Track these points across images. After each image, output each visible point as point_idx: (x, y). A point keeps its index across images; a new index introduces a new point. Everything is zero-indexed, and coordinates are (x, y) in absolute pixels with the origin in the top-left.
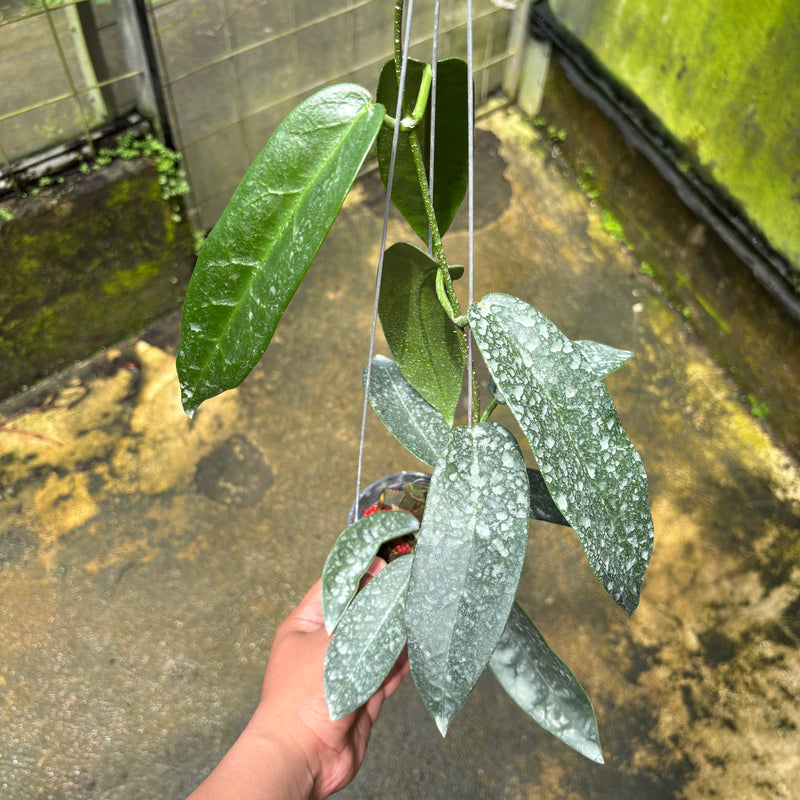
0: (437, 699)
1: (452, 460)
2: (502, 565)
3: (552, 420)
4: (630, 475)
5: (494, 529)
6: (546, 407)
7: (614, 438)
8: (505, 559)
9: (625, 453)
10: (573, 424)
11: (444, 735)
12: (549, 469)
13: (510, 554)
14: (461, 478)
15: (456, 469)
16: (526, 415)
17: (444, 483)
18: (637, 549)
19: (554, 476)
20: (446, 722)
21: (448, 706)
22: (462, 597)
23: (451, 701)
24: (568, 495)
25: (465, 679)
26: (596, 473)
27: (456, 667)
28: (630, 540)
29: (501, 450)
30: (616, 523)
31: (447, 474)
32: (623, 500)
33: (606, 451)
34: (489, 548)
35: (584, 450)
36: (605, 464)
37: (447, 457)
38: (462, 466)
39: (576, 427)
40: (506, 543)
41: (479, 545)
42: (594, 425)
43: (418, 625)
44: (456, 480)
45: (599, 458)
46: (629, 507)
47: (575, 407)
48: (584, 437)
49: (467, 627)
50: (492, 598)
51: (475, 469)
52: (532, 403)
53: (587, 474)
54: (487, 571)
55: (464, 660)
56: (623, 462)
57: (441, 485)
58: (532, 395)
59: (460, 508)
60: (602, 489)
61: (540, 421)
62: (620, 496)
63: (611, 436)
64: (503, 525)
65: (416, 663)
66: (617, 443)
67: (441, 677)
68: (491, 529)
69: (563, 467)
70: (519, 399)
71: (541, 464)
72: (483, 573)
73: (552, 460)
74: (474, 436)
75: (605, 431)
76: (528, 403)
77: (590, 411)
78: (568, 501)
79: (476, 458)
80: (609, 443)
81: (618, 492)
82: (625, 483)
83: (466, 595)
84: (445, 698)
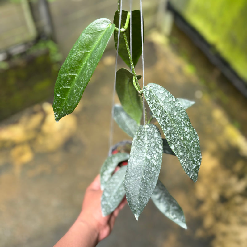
0: (135, 209)
1: (139, 135)
2: (155, 167)
3: (169, 122)
4: (194, 139)
5: (152, 156)
6: (167, 118)
7: (189, 127)
8: (155, 165)
9: (192, 132)
10: (176, 123)
11: (137, 220)
12: (168, 137)
13: (157, 164)
14: (142, 141)
15: (140, 138)
16: (161, 120)
17: (136, 143)
18: (197, 162)
19: (170, 139)
20: (138, 216)
21: (138, 211)
22: (142, 177)
23: (139, 209)
24: (175, 145)
25: (144, 203)
26: (183, 138)
27: (141, 199)
28: (194, 159)
29: (154, 132)
30: (190, 153)
31: (137, 140)
32: (192, 147)
33: (186, 131)
34: (150, 162)
35: (179, 131)
36: (186, 136)
37: (137, 134)
38: (142, 137)
39: (177, 124)
40: (156, 160)
41: (147, 161)
42: (182, 123)
43: (129, 186)
44: (140, 142)
45: (184, 134)
46: (194, 149)
47: (176, 118)
48: (179, 127)
49: (144, 186)
50: (151, 177)
51: (146, 138)
52: (163, 117)
53: (180, 138)
55: (143, 197)
56: (192, 135)
58: (163, 114)
59: (141, 150)
60: (185, 143)
61: (166, 122)
62: (191, 145)
63: (188, 127)
64: (155, 155)
65: (128, 198)
66: (190, 129)
67: (136, 202)
68: (151, 156)
69: (173, 136)
70: (159, 116)
71: (166, 136)
72: (149, 170)
73: (169, 134)
74: (146, 128)
75: (186, 125)
76: (162, 117)
77: (181, 119)
78: (175, 147)
79: (146, 135)
80: (187, 129)
81: (190, 144)
82: (192, 141)
83: (143, 177)
84: (138, 208)
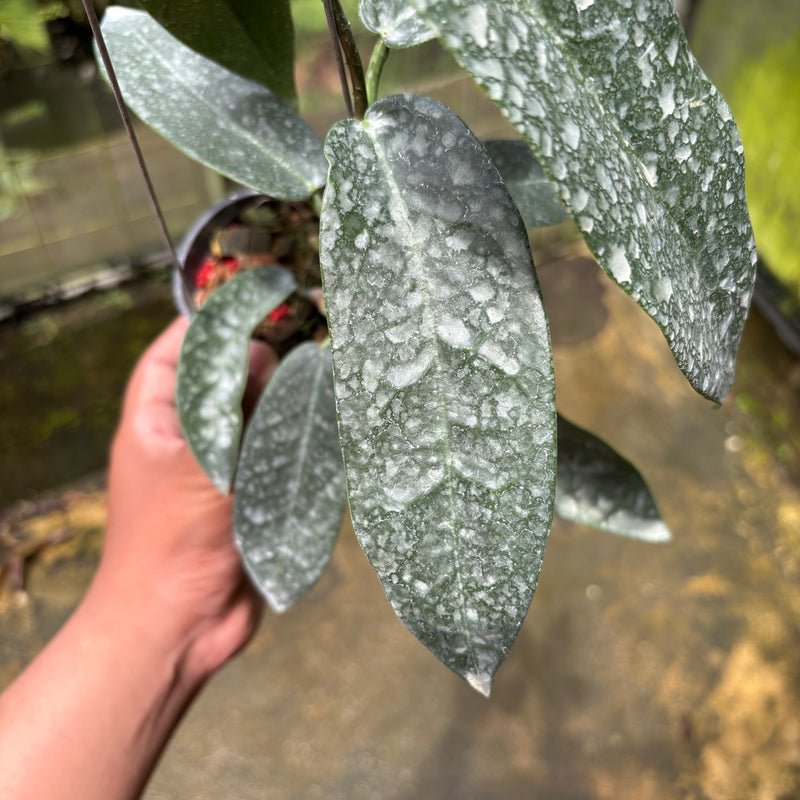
0: (461, 650)
1: (347, 205)
2: (513, 390)
3: (560, 76)
4: (717, 156)
5: (475, 323)
6: (542, 46)
7: (683, 84)
8: (514, 379)
9: (705, 111)
10: (599, 74)
11: (487, 694)
12: (583, 200)
13: (524, 368)
14: (378, 238)
15: (363, 221)
16: (509, 82)
17: (349, 260)
18: (734, 295)
19: (596, 212)
20: (487, 679)
21: (482, 657)
22: (453, 468)
23: (487, 648)
24: (627, 245)
25: (503, 612)
26: (659, 172)
27: (481, 595)
28: (723, 284)
29: (438, 152)
30: (701, 260)
31: (346, 239)
32: (709, 213)
33: (671, 117)
34: (476, 363)
35: (631, 129)
36: (672, 148)
37: (337, 201)
38: (373, 211)
39: (608, 80)
40: (509, 348)
41: (455, 362)
42: (642, 65)
43: (389, 542)
44: (370, 246)
45: (661, 138)
46: (720, 222)
47: (599, 30)
48: (626, 97)
49: (480, 521)
50: (511, 458)
51: (399, 212)
52: (514, 45)
53: (645, 180)
54: (485, 407)
55: (491, 580)
56: (703, 132)
57: (343, 267)
58: (509, 24)
59: (396, 301)
60: (672, 202)
61: (542, 88)
62: (704, 206)
63: (677, 82)
64: (490, 312)
65: (404, 606)
66: (688, 94)
67: (457, 617)
68: (468, 324)
69: (606, 184)
70: (482, 43)
71: (567, 196)
72: (479, 416)
73: (585, 177)
74: (373, 134)
75: (665, 73)
76: (505, 48)
77: (631, 32)
78: (629, 257)
79: (391, 183)
80: (675, 97)
81: (700, 199)
82: (710, 177)
83: (458, 465)
84: (475, 645)
